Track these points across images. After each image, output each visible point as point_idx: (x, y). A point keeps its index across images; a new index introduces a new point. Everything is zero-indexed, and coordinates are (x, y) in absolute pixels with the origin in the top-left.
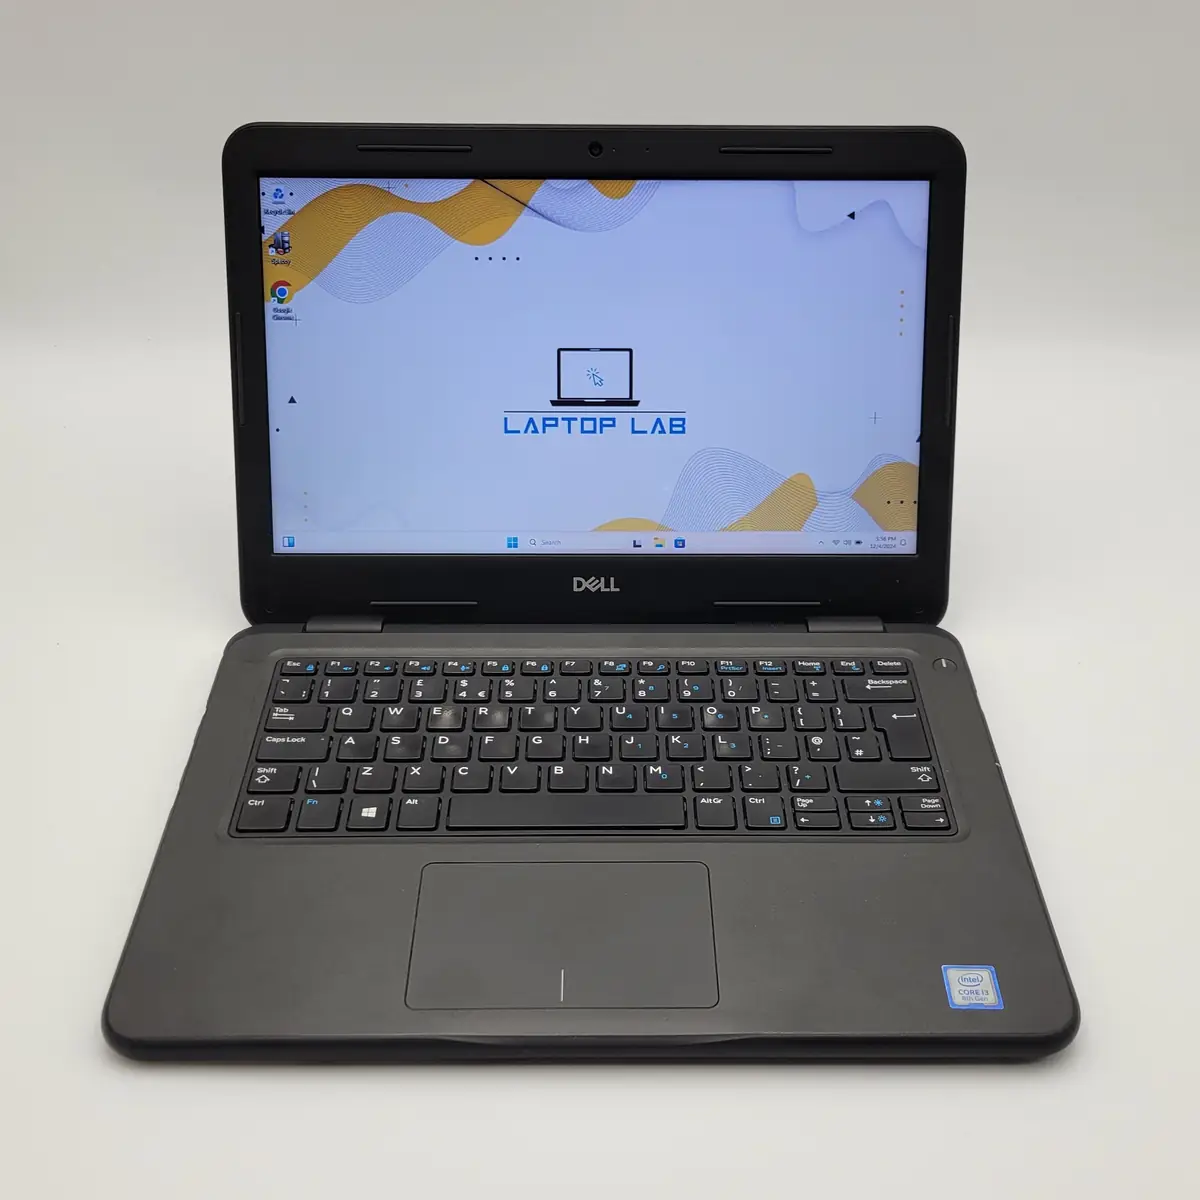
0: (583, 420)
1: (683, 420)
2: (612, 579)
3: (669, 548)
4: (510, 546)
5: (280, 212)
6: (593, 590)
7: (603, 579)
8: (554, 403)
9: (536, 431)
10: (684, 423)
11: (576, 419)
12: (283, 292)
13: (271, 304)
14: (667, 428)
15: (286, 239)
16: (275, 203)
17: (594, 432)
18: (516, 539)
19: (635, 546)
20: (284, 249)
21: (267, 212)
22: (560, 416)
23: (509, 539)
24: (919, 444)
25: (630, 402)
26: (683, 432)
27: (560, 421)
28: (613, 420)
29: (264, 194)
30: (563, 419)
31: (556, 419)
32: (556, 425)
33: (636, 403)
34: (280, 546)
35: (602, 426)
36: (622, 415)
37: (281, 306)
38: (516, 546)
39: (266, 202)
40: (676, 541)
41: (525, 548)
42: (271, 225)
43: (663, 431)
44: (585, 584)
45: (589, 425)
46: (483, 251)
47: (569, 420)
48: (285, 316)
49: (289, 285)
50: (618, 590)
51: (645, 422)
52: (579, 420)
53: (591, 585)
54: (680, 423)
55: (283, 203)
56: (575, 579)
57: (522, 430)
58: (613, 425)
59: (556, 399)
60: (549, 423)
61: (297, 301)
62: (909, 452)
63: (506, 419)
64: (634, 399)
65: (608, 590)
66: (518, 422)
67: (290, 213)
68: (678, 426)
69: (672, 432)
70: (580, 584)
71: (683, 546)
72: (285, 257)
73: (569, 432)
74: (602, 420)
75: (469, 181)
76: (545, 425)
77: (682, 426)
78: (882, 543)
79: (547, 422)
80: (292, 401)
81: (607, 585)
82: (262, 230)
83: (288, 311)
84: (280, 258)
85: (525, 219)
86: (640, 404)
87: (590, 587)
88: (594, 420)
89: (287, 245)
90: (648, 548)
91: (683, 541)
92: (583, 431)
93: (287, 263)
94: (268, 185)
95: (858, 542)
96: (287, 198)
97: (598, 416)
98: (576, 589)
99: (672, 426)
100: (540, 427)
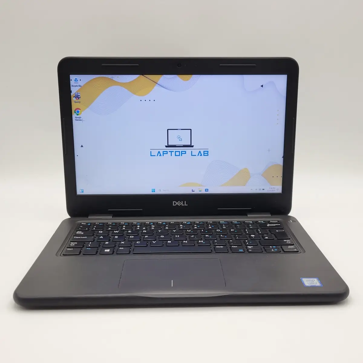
0: (175, 152)
1: (208, 151)
2: (185, 202)
3: (203, 192)
4: (152, 192)
5: (77, 86)
6: (179, 205)
7: (182, 202)
8: (166, 146)
9: (160, 155)
10: (208, 152)
11: (173, 151)
12: (78, 112)
13: (74, 116)
14: (203, 154)
15: (79, 94)
16: (75, 83)
17: (179, 155)
18: (154, 189)
19: (192, 191)
20: (78, 98)
21: (72, 86)
22: (168, 151)
23: (152, 189)
24: (283, 158)
25: (191, 146)
26: (208, 155)
27: (168, 152)
28: (185, 152)
29: (71, 80)
30: (169, 152)
31: (167, 152)
32: (167, 153)
33: (193, 146)
34: (79, 192)
35: (182, 154)
36: (188, 150)
37: (77, 116)
38: (154, 191)
39: (72, 83)
40: (205, 189)
41: (157, 192)
42: (74, 90)
43: (201, 155)
44: (177, 203)
45: (177, 154)
46: (143, 98)
47: (171, 152)
48: (79, 119)
49: (80, 109)
50: (187, 205)
51: (196, 152)
52: (174, 152)
53: (178, 203)
54: (207, 152)
55: (78, 83)
56: (174, 202)
58: (185, 153)
59: (167, 145)
60: (165, 153)
61: (82, 115)
62: (280, 161)
63: (151, 152)
64: (192, 145)
65: (184, 205)
66: (155, 153)
67: (80, 86)
68: (206, 153)
69: (204, 155)
70: (175, 203)
71: (208, 191)
72: (79, 100)
74: (182, 152)
75: (138, 76)
76: (163, 154)
77: (207, 153)
78: (271, 189)
79: (164, 153)
80: (82, 146)
81: (184, 204)
82: (71, 92)
83: (80, 118)
84: (77, 101)
85: (157, 87)
86: (194, 147)
87: (178, 204)
88: (179, 152)
89: (79, 97)
90: (197, 192)
91: (208, 189)
92: (176, 155)
93: (80, 102)
94: (73, 77)
95: (263, 189)
96: (79, 81)
97: (180, 151)
98: (174, 205)
99: (204, 153)
100: (162, 154)
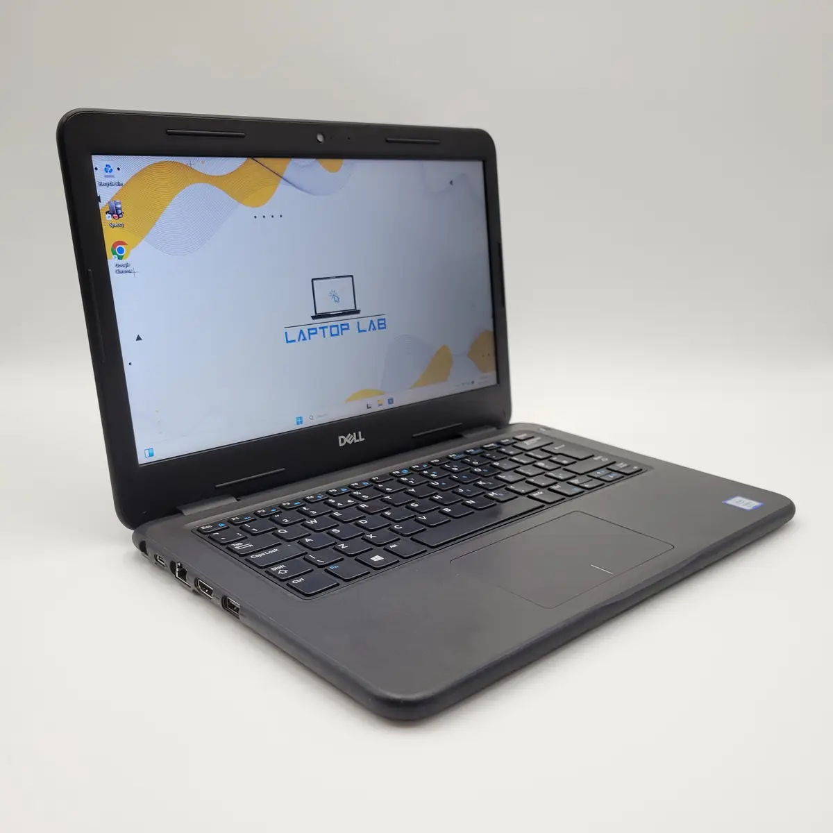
0: (331, 327)
1: (384, 319)
2: (360, 433)
3: (386, 406)
4: (298, 423)
5: (111, 184)
6: (350, 443)
7: (355, 434)
8: (314, 318)
9: (304, 339)
11: (326, 327)
12: (121, 250)
13: (112, 261)
14: (377, 326)
15: (119, 206)
16: (106, 176)
17: (338, 334)
18: (301, 418)
19: (368, 408)
20: (118, 215)
21: (101, 184)
22: (317, 326)
23: (297, 418)
24: (492, 319)
25: (356, 312)
26: (385, 328)
27: (318, 329)
28: (347, 324)
29: (96, 169)
30: (320, 328)
31: (315, 329)
32: (316, 333)
33: (358, 312)
34: (143, 458)
35: (342, 329)
36: (351, 320)
37: (121, 262)
38: (301, 422)
39: (99, 176)
40: (389, 400)
41: (307, 423)
42: (106, 195)
43: (374, 329)
44: (346, 440)
45: (335, 330)
46: (259, 211)
47: (323, 328)
48: (125, 269)
49: (126, 244)
50: (363, 439)
51: (365, 324)
52: (329, 329)
53: (350, 439)
54: (383, 322)
55: (113, 176)
56: (340, 438)
57: (297, 339)
58: (348, 329)
59: (314, 314)
60: (312, 332)
61: (134, 256)
62: (489, 326)
63: (286, 333)
64: (358, 309)
65: (358, 441)
66: (294, 334)
67: (119, 184)
68: (382, 324)
69: (379, 328)
70: (342, 440)
71: (392, 403)
72: (120, 221)
73: (324, 337)
74: (342, 325)
75: (244, 160)
76: (310, 334)
77: (384, 324)
78: (483, 380)
79: (311, 332)
80: (139, 338)
81: (358, 438)
82: (98, 199)
83: (127, 265)
84: (115, 222)
85: (282, 187)
86: (361, 312)
87: (348, 441)
88: (337, 326)
89: (120, 211)
90: (376, 408)
91: (392, 399)
92: (332, 335)
93: (122, 226)
94: (99, 162)
95: (473, 382)
96: (115, 172)
97: (339, 323)
98: (341, 445)
99: (379, 324)
100: (307, 335)
